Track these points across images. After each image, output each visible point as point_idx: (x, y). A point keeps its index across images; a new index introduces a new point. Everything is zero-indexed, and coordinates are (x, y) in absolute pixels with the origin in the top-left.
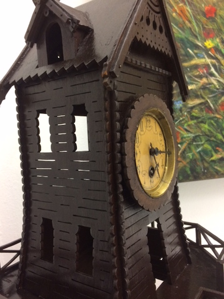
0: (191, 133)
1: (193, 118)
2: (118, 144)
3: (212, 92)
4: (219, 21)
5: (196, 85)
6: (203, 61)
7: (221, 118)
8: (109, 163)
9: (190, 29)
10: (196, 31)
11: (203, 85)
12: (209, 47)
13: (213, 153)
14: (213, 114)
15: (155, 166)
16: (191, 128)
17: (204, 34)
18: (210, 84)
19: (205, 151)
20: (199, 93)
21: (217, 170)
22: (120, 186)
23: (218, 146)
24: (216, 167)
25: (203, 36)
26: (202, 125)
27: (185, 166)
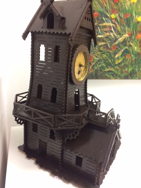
0: (98, 58)
1: (100, 51)
2: (70, 62)
3: (110, 40)
4: (120, 5)
5: (104, 35)
6: (109, 24)
7: (112, 52)
8: (66, 68)
9: (106, 7)
10: (108, 9)
11: (107, 36)
12: (113, 18)
13: (106, 68)
14: (109, 50)
15: (80, 70)
16: (98, 56)
17: (111, 11)
18: (110, 36)
19: (102, 67)
20: (104, 40)
21: (106, 76)
22: (69, 76)
23: (108, 65)
24: (106, 74)
25: (111, 12)
26: (103, 55)
27: (93, 72)
